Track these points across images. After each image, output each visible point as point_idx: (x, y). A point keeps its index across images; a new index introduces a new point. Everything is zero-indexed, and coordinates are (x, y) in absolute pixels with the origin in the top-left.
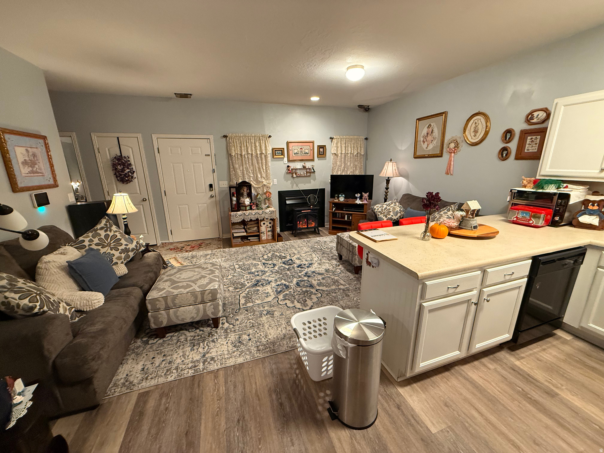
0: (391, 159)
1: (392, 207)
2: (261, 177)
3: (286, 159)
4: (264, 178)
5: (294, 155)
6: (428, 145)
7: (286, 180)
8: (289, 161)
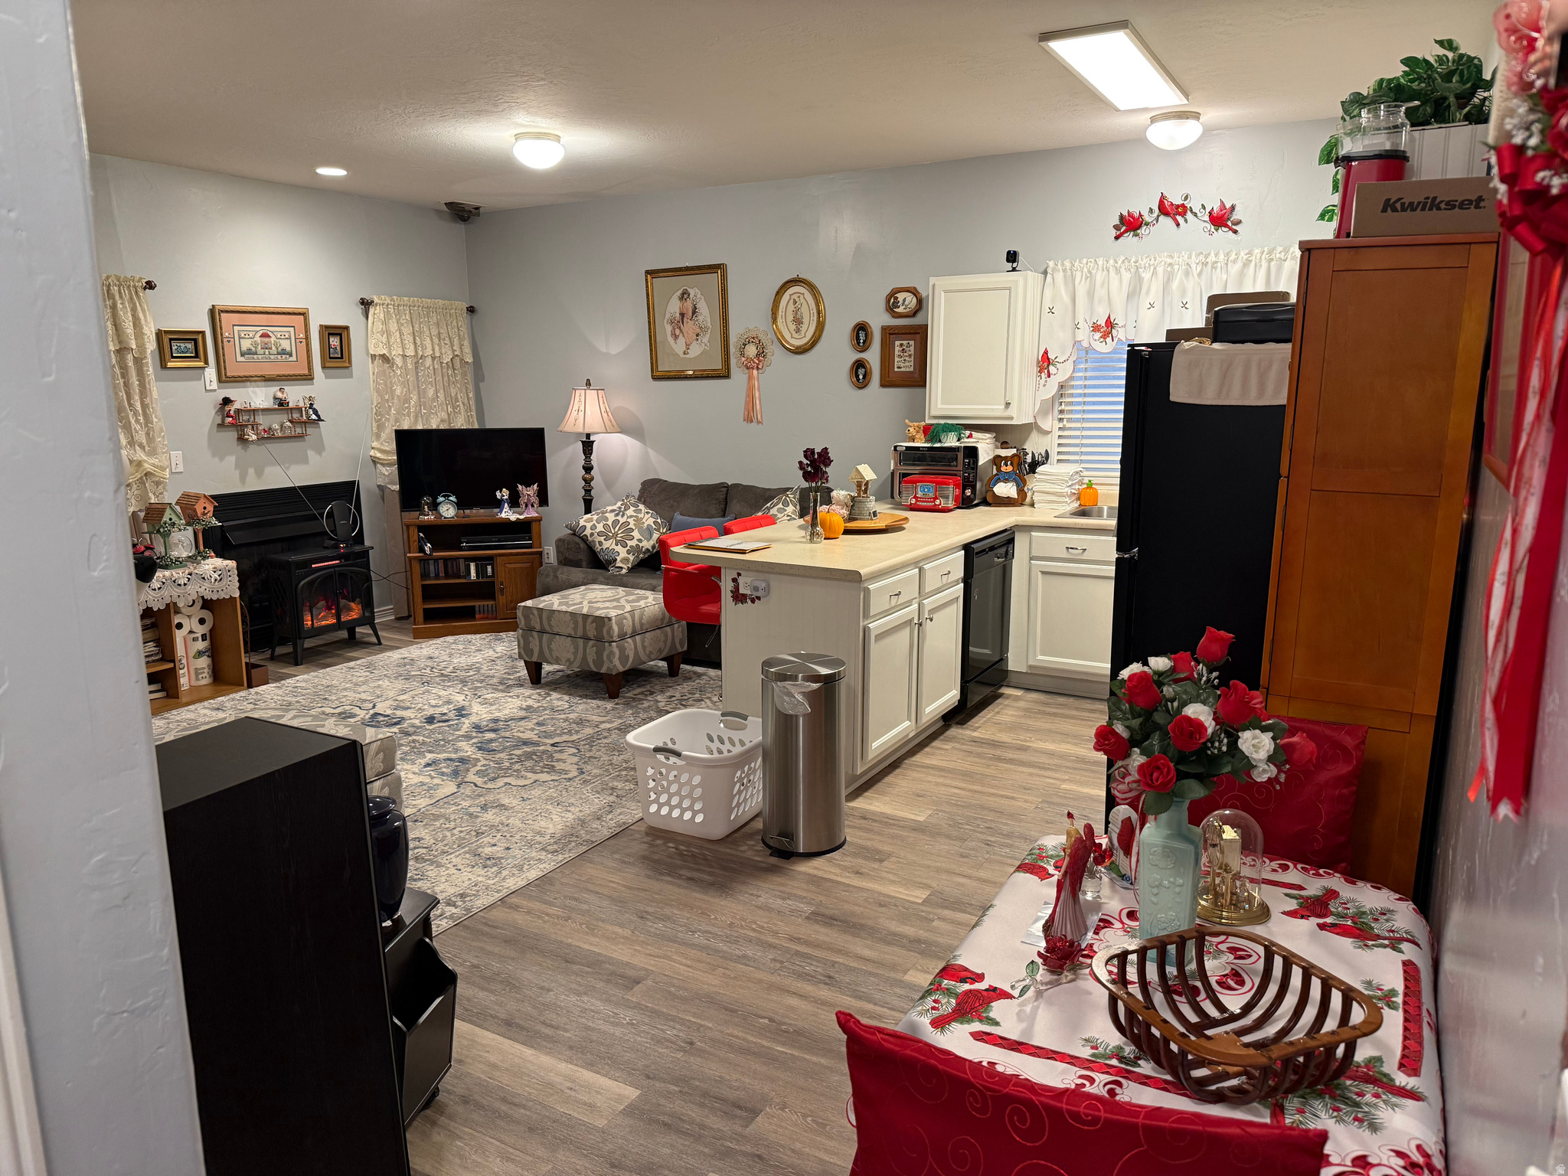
0: (588, 380)
1: (631, 517)
2: (132, 443)
3: (211, 373)
4: (142, 446)
5: (242, 359)
6: (688, 346)
7: (218, 453)
8: (223, 379)
